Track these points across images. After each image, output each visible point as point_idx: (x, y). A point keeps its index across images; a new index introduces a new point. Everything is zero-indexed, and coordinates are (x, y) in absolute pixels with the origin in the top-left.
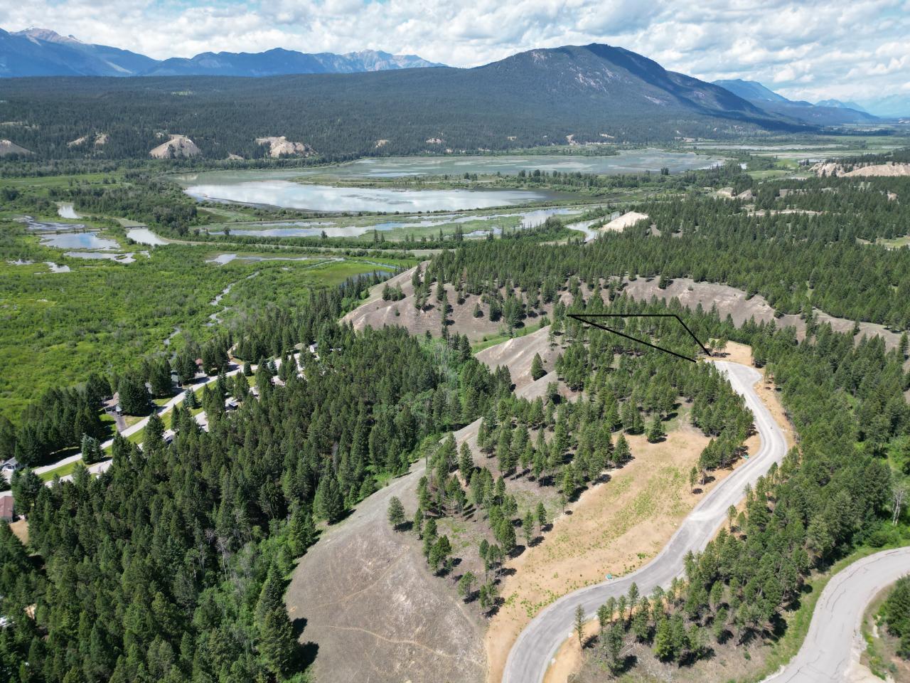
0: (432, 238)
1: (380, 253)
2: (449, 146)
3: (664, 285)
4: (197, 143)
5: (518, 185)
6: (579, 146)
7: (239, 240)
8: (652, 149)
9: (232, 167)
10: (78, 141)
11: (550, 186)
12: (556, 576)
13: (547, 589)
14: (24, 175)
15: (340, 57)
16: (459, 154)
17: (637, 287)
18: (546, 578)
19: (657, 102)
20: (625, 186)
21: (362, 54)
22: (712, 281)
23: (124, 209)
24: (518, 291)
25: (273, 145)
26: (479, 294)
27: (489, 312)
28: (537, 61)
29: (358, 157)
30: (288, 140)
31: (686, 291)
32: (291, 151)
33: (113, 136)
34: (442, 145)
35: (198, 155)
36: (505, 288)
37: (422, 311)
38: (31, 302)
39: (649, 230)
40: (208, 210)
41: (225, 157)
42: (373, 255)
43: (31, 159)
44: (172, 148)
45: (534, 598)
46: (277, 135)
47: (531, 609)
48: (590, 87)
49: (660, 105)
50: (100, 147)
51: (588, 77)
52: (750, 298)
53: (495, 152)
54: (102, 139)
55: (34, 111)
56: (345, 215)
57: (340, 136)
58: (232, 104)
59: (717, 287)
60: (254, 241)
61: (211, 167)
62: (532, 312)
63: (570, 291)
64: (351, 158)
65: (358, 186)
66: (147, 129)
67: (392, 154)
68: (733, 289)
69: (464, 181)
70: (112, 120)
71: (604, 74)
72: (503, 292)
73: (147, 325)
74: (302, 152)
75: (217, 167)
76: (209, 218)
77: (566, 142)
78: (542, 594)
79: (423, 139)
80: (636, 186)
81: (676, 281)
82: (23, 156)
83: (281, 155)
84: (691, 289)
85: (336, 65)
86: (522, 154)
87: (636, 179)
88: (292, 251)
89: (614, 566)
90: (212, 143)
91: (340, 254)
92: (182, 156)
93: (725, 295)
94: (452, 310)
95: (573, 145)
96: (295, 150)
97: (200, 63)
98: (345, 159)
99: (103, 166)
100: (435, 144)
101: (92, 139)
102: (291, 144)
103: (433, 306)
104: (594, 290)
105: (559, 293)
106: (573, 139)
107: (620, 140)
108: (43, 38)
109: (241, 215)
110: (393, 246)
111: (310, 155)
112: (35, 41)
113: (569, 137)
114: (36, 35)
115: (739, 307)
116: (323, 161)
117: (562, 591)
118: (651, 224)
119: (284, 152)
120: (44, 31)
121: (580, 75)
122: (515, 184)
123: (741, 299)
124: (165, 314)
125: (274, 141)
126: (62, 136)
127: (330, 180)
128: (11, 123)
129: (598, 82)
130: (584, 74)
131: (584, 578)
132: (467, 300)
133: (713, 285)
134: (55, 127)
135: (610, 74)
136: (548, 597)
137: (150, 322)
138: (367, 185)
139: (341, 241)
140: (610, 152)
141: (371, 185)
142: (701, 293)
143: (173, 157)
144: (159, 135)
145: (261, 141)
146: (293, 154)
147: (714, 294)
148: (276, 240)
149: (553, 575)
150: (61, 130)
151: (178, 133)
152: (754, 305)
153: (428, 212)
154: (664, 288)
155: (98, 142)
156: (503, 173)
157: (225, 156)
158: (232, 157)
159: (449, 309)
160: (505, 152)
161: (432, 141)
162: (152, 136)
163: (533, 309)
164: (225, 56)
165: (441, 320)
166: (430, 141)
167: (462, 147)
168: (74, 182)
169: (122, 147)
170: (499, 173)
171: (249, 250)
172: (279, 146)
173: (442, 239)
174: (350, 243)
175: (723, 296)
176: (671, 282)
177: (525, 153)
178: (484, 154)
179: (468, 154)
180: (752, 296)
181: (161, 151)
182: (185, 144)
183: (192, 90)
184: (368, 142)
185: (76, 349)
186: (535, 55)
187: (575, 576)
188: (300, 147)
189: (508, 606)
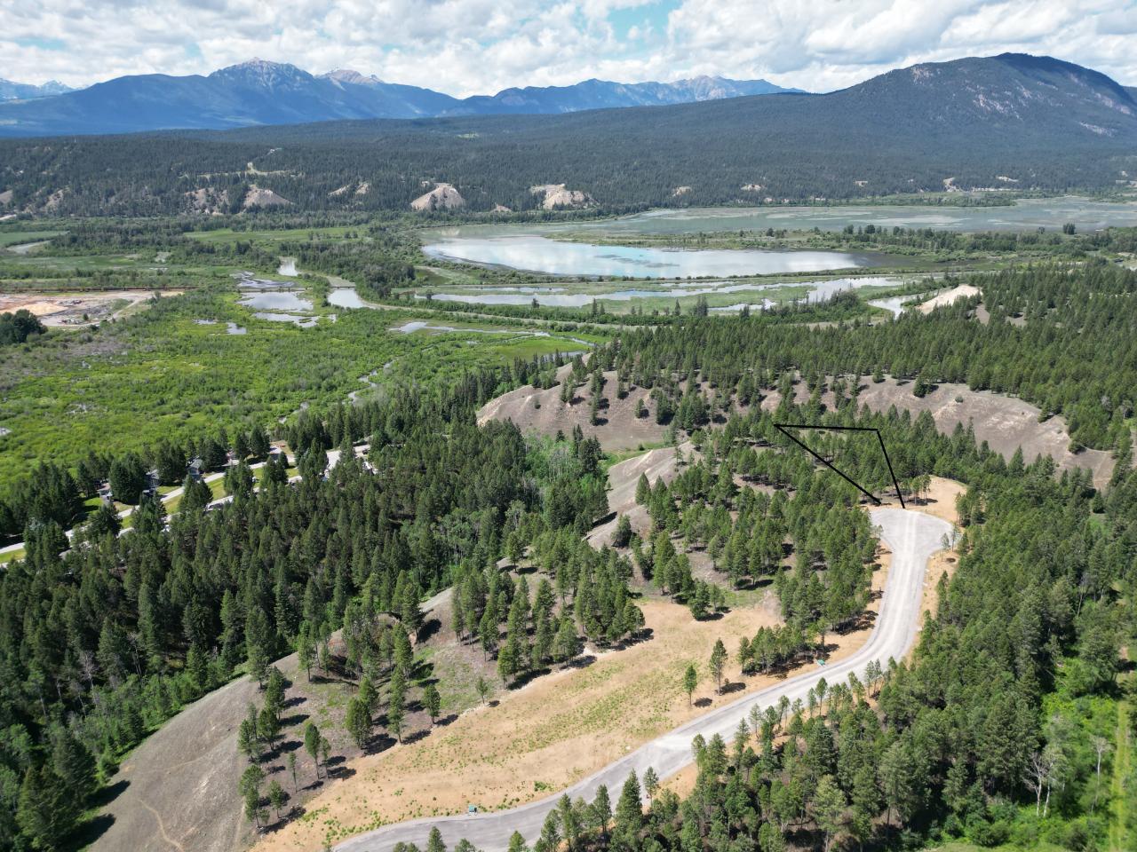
0: (667, 311)
1: (590, 328)
2: (769, 194)
3: (922, 392)
4: (463, 193)
5: (837, 244)
6: (960, 193)
7: (440, 306)
8: (1071, 198)
9: (491, 220)
10: (339, 191)
11: (880, 246)
12: (398, 793)
13: (375, 809)
14: (273, 228)
15: (666, 86)
16: (780, 204)
17: (880, 393)
18: (385, 792)
19: (1100, 131)
20: (993, 249)
21: (693, 81)
22: (999, 390)
23: (341, 266)
24: (705, 386)
25: (549, 193)
26: (650, 387)
27: (655, 412)
28: (918, 80)
29: (646, 209)
30: (566, 188)
31: (952, 402)
32: (567, 201)
33: (376, 186)
34: (761, 192)
35: (460, 206)
36: (686, 382)
37: (568, 405)
38: (182, 365)
39: (971, 312)
40: (433, 270)
41: (491, 209)
42: (582, 329)
43: (288, 210)
44: (434, 198)
45: (349, 819)
46: (556, 182)
47: (335, 833)
48: (995, 112)
49: (1104, 136)
50: (361, 197)
51: (993, 99)
52: (1045, 419)
53: (830, 200)
54: (363, 189)
55: (304, 158)
56: (583, 279)
57: (630, 183)
58: (514, 147)
59: (1003, 400)
60: (455, 307)
61: (467, 220)
62: (720, 416)
63: (780, 392)
64: (636, 210)
65: (624, 244)
66: (413, 177)
67: (691, 204)
68: (1026, 404)
69: (765, 239)
70: (379, 167)
71: (1019, 94)
72: (684, 386)
73: (274, 398)
74: (580, 203)
75: (475, 220)
76: (426, 279)
77: (942, 188)
78: (362, 816)
79: (737, 185)
80: (1011, 249)
81: (943, 387)
82: (282, 207)
83: (556, 206)
84: (960, 400)
85: (660, 96)
86: (867, 204)
87: (1015, 238)
88: (491, 322)
89: (489, 793)
90: (479, 192)
91: (544, 328)
92: (444, 208)
93: (1008, 412)
94: (608, 406)
95: (952, 191)
96: (573, 201)
97: (503, 100)
98: (628, 211)
99: (354, 218)
100: (752, 191)
101: (354, 189)
102: (568, 193)
103: (583, 399)
104: (815, 391)
105: (763, 392)
106: (953, 184)
107: (1026, 184)
108: (346, 81)
109: (464, 276)
110: (615, 320)
111: (589, 206)
112: (338, 84)
113: (948, 181)
114: (339, 77)
115: (1027, 431)
116: (600, 214)
117: (393, 816)
118: (980, 303)
119: (559, 202)
120: (348, 72)
121: (981, 97)
122: (834, 243)
123: (1031, 421)
124: (300, 387)
125: (550, 188)
126: (325, 186)
127: (594, 237)
128: (278, 172)
129: (1007, 105)
130: (988, 94)
131: (437, 804)
132: (631, 394)
133: (998, 397)
134: (319, 176)
135: (1027, 94)
136: (369, 821)
137: (279, 396)
138: (635, 243)
139: (553, 312)
140: (1004, 201)
141: (640, 243)
142: (974, 407)
143: (434, 208)
144: (425, 183)
145: (537, 189)
146: (569, 205)
147: (994, 410)
148: (480, 308)
149: (395, 790)
150: (324, 179)
151: (445, 181)
152: (1047, 430)
153: (689, 278)
154: (922, 396)
155: (359, 191)
156: (822, 229)
157: (491, 206)
158: (499, 208)
159: (604, 404)
160: (844, 201)
161: (748, 187)
162: (417, 184)
163: (722, 412)
164: (530, 91)
165: (590, 417)
166: (745, 188)
167: (786, 195)
168: (315, 236)
169: (382, 197)
170: (816, 229)
171: (445, 318)
172: (555, 195)
173: (678, 313)
174: (562, 314)
175: (1006, 413)
176: (934, 388)
177: (874, 203)
178: (815, 204)
179: (792, 204)
180: (1049, 417)
181: (422, 203)
182: (449, 194)
183: (479, 132)
184: (664, 189)
185: (188, 420)
186: (917, 72)
187: (425, 799)
188: (579, 196)
189: (304, 822)
